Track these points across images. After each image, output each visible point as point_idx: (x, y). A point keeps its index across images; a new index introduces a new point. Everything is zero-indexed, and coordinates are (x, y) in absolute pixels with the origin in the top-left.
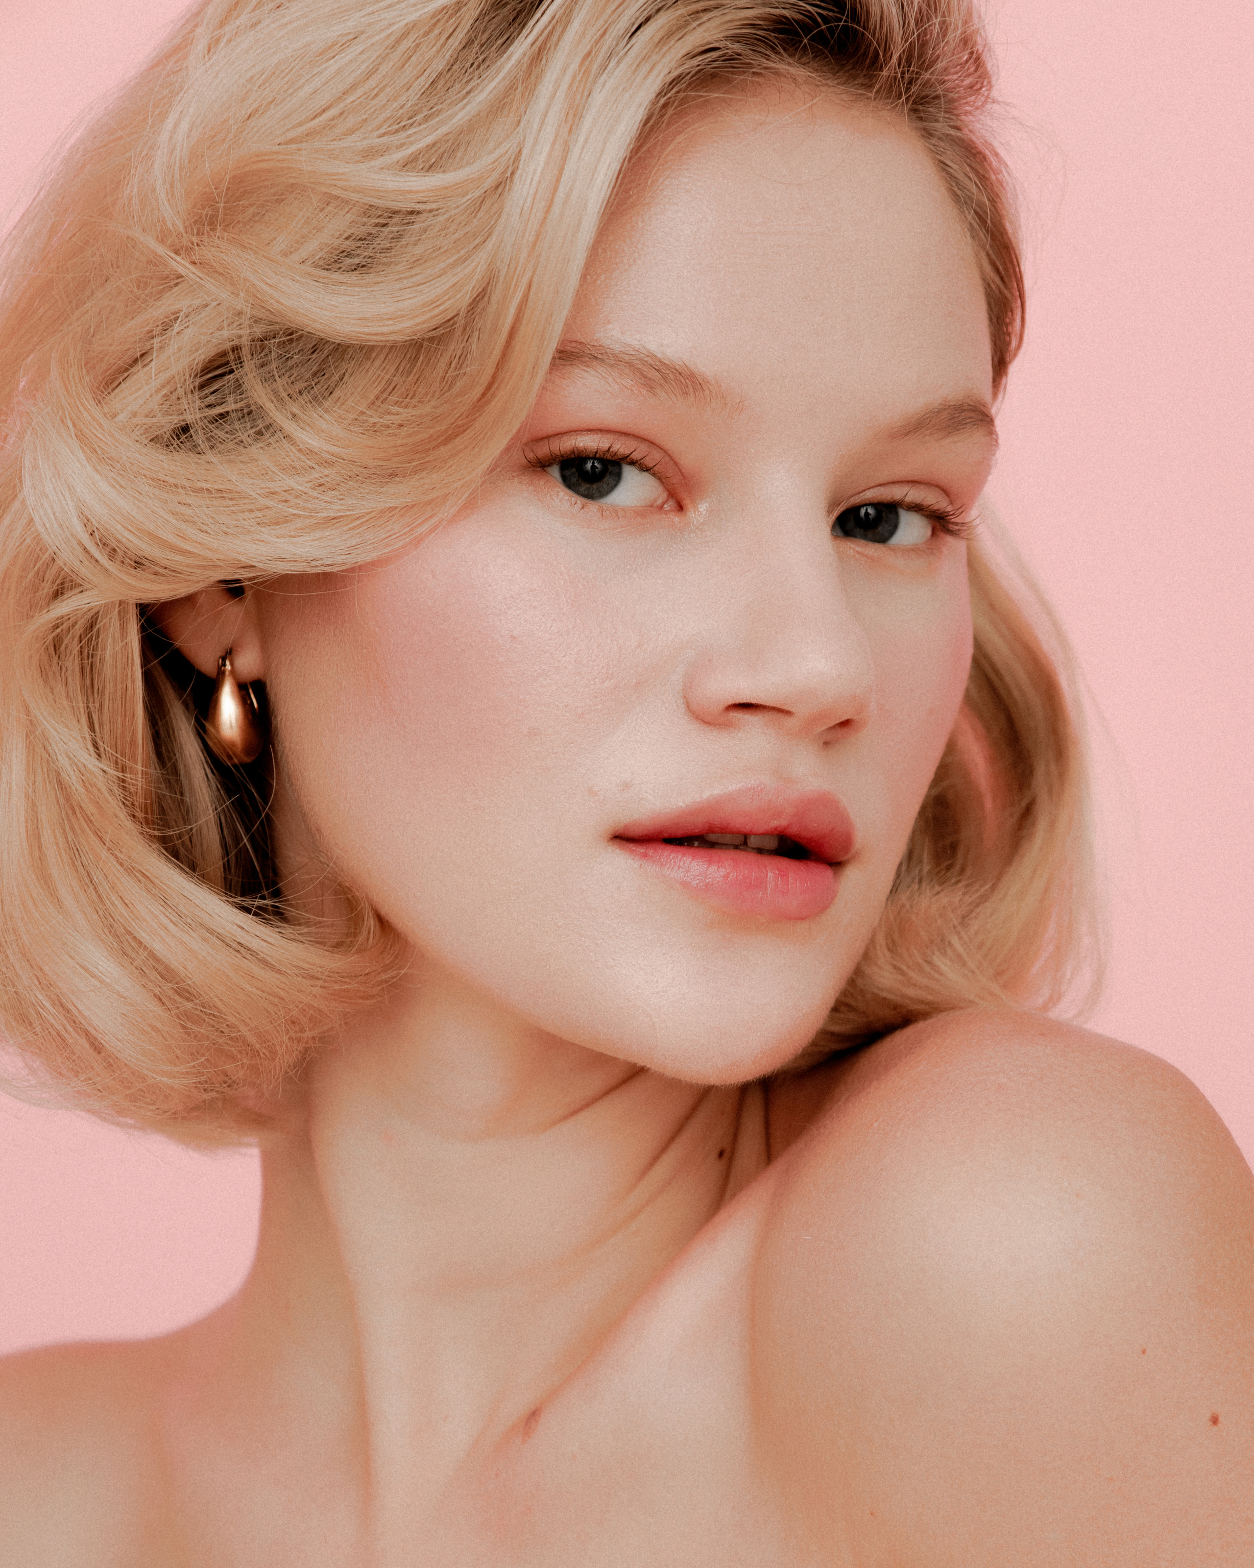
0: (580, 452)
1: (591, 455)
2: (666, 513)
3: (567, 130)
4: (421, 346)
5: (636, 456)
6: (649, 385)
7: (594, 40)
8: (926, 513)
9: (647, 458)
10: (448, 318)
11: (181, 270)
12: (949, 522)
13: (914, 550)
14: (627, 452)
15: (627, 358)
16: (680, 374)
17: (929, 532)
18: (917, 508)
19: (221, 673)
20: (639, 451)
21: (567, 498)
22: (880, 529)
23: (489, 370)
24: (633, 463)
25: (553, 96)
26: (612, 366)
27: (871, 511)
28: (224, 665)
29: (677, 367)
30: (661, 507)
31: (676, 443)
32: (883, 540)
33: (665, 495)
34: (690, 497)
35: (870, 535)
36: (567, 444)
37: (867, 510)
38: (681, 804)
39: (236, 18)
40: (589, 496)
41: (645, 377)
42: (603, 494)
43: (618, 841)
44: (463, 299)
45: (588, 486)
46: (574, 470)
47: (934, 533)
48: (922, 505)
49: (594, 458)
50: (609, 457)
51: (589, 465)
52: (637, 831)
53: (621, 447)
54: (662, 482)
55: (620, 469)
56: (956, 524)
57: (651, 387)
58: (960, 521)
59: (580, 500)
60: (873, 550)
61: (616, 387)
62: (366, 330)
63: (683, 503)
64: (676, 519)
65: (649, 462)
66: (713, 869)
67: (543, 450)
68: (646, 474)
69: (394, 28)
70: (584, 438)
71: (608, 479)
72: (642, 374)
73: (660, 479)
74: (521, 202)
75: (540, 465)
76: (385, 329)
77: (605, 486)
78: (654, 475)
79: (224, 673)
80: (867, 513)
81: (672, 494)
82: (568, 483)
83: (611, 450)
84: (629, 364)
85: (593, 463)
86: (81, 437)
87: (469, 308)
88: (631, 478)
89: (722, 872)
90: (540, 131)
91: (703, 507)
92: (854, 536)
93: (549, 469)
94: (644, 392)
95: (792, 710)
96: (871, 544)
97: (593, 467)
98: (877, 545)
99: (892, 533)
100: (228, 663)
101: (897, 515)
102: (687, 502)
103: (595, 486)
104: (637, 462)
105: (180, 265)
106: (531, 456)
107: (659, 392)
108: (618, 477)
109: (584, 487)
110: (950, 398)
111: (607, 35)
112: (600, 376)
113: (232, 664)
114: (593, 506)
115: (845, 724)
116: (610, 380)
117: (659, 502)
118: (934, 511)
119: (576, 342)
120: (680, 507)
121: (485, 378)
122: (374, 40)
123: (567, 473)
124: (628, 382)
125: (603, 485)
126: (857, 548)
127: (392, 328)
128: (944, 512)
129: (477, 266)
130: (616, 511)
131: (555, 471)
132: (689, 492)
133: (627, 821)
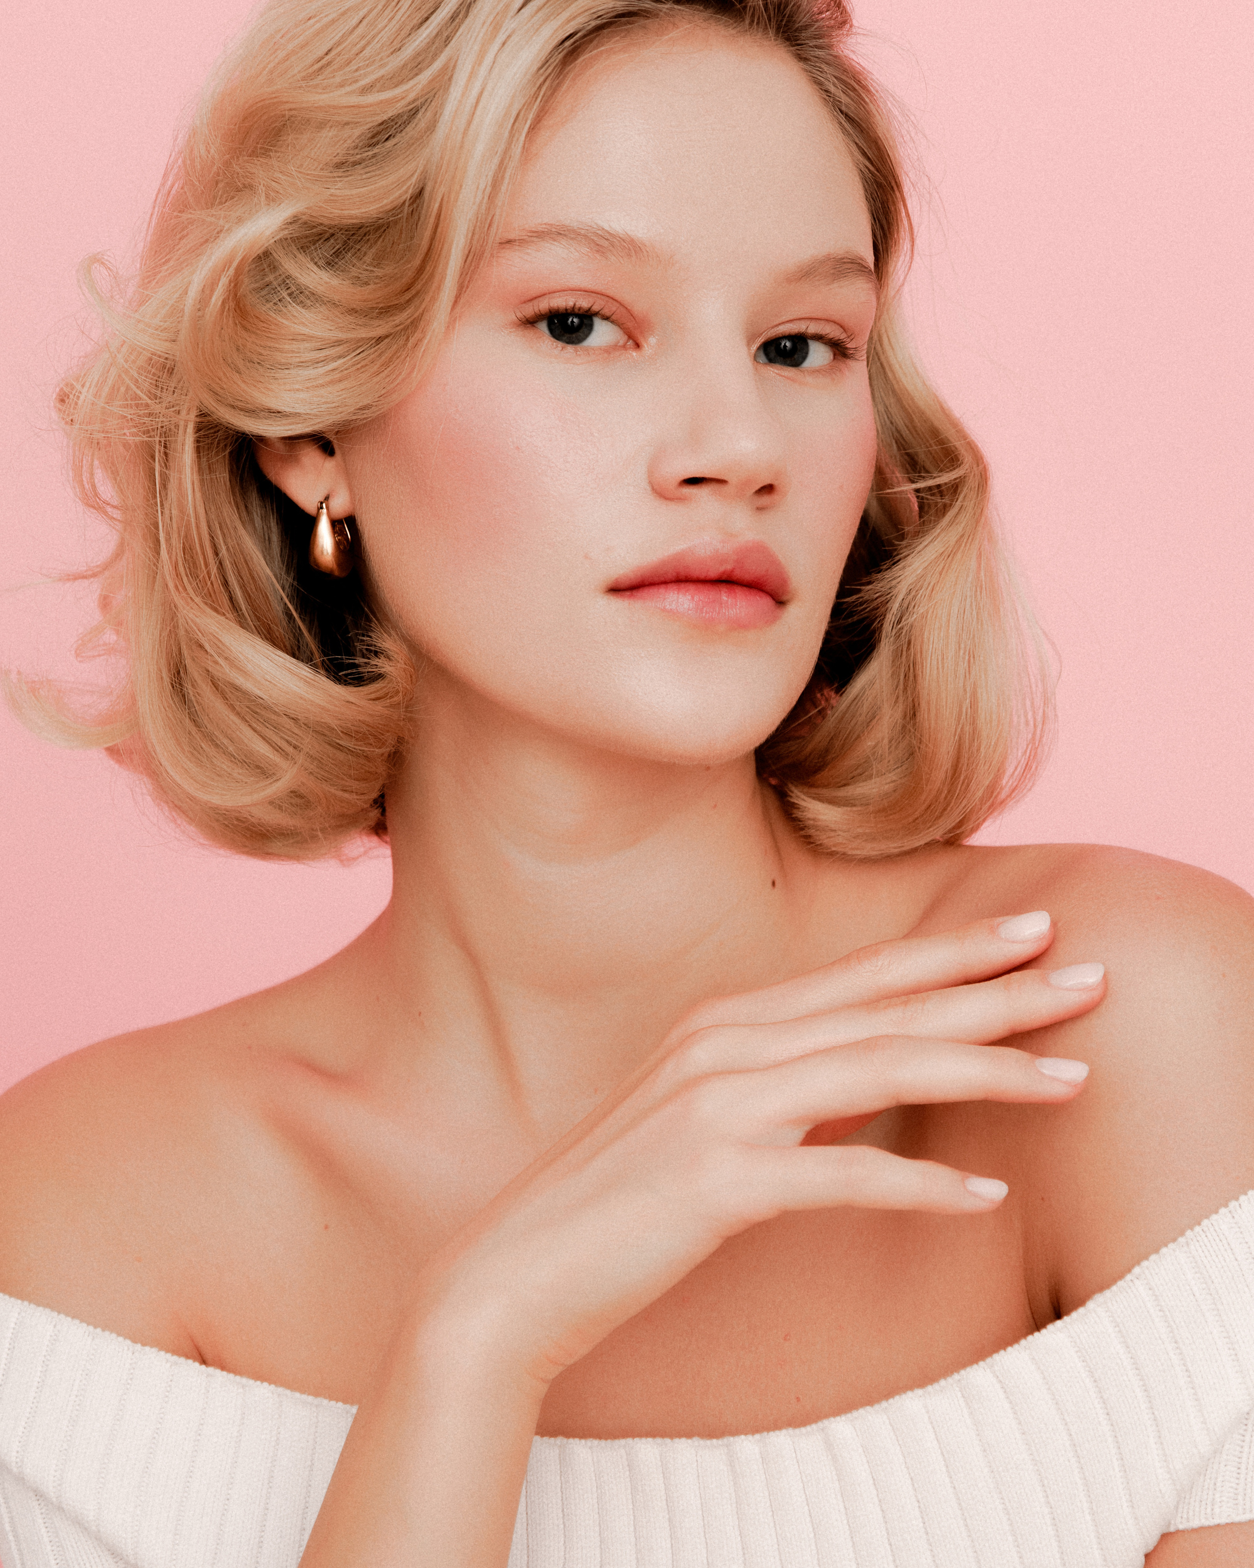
1: (566, 311)
2: (627, 350)
5: (597, 307)
6: (600, 249)
8: (827, 342)
9: (610, 311)
12: (846, 349)
13: (820, 371)
15: (583, 232)
16: (623, 240)
17: (831, 357)
18: (819, 338)
19: (319, 513)
20: (599, 303)
21: (551, 344)
22: (796, 356)
24: (606, 318)
26: (572, 239)
27: (788, 344)
28: (321, 507)
29: (621, 236)
30: (624, 346)
31: (627, 295)
32: (797, 364)
33: (626, 337)
34: (643, 336)
35: (787, 361)
36: (544, 305)
37: (784, 341)
38: (655, 559)
40: (570, 342)
41: (597, 245)
42: (579, 340)
43: (612, 592)
45: (568, 335)
46: (557, 324)
47: (835, 357)
48: (823, 336)
49: (570, 314)
50: (581, 311)
51: (568, 320)
52: (626, 583)
53: (584, 303)
54: (621, 327)
55: (592, 321)
56: (850, 348)
57: (603, 253)
58: (852, 346)
59: (562, 345)
60: (789, 372)
61: (577, 254)
63: (639, 341)
64: (635, 353)
65: (611, 314)
67: (529, 310)
68: (608, 322)
71: (584, 329)
72: (594, 243)
73: (619, 326)
75: (530, 322)
77: (582, 335)
78: (613, 322)
79: (321, 511)
80: (785, 343)
81: (630, 336)
82: (554, 334)
83: (579, 305)
84: (585, 236)
85: (571, 318)
88: (597, 322)
91: (652, 340)
92: (775, 363)
93: (538, 325)
95: (725, 478)
96: (785, 368)
97: (572, 320)
99: (804, 358)
100: (324, 505)
101: (807, 345)
102: (641, 340)
103: (574, 336)
104: (599, 312)
106: (519, 315)
107: (609, 257)
108: (590, 328)
109: (566, 336)
112: (565, 248)
113: (327, 506)
114: (570, 348)
115: (768, 489)
116: (572, 250)
117: (621, 343)
118: (833, 340)
119: (545, 224)
120: (638, 346)
123: (552, 327)
124: (585, 250)
125: (580, 334)
126: (777, 373)
128: (840, 340)
130: (587, 349)
131: (543, 326)
132: (642, 332)
133: (616, 576)
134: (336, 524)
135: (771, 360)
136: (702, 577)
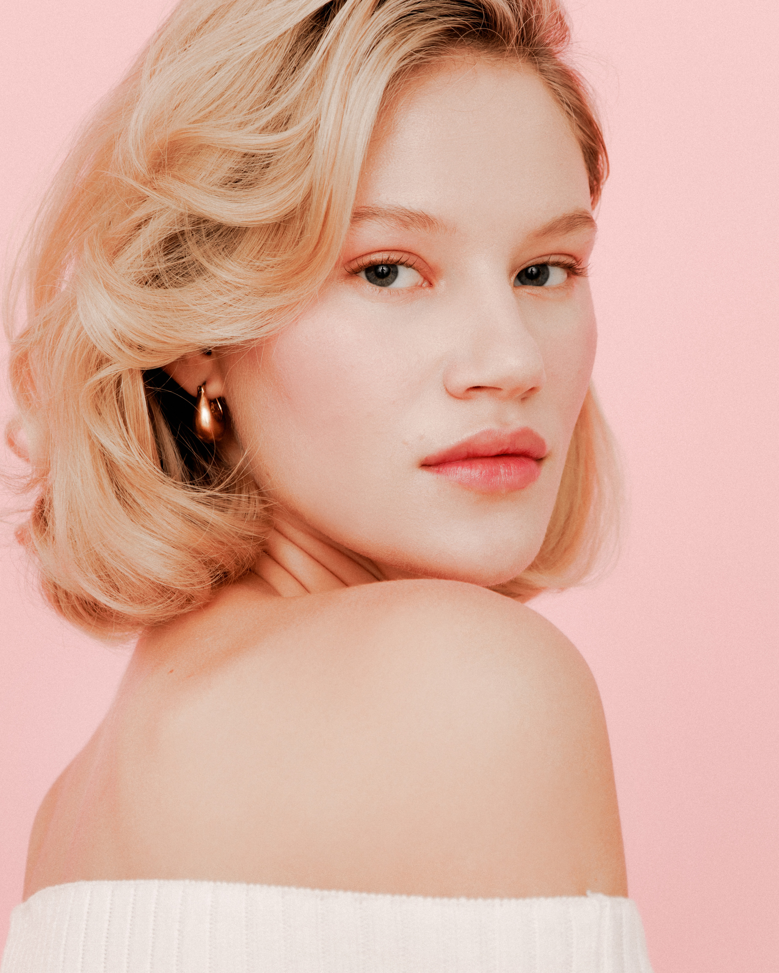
0: (374, 262)
1: (380, 263)
2: (424, 288)
3: (342, 106)
4: (280, 225)
5: (403, 260)
6: (406, 225)
7: (351, 57)
8: (562, 266)
9: (409, 260)
10: (292, 209)
11: (147, 193)
12: (575, 269)
13: (559, 287)
14: (398, 259)
15: (391, 212)
16: (421, 217)
17: (566, 276)
18: (557, 264)
19: (199, 394)
20: (404, 258)
21: (371, 288)
22: (540, 278)
23: (316, 236)
24: (402, 264)
25: (334, 88)
26: (384, 217)
27: (534, 270)
28: (201, 390)
29: (419, 215)
30: (421, 286)
31: (423, 252)
32: (541, 284)
33: (422, 279)
34: (435, 278)
35: (535, 282)
36: (366, 260)
37: (532, 269)
38: (452, 443)
39: (162, 58)
40: (382, 285)
41: (402, 221)
42: (388, 284)
43: (424, 466)
44: (298, 199)
45: (381, 280)
46: (372, 272)
47: (569, 276)
48: (559, 262)
49: (382, 265)
50: (389, 262)
51: (380, 269)
52: (433, 460)
53: (395, 257)
54: (419, 272)
55: (396, 268)
56: (579, 269)
58: (581, 268)
59: (378, 288)
60: (536, 290)
61: (388, 228)
62: (249, 220)
63: (432, 282)
64: (429, 291)
65: (410, 262)
66: (473, 471)
67: (355, 265)
68: (410, 269)
69: (246, 55)
70: (375, 255)
71: (391, 275)
72: (400, 219)
73: (418, 270)
74: (323, 147)
75: (354, 273)
76: (260, 218)
77: (390, 279)
78: (414, 268)
79: (201, 393)
80: (532, 271)
81: (426, 278)
82: (370, 280)
83: (390, 259)
84: (392, 215)
85: (383, 268)
86: (106, 286)
87: (302, 204)
88: (402, 270)
89: (478, 471)
90: (329, 107)
91: (442, 283)
92: (526, 285)
93: (359, 274)
94: (403, 229)
95: (501, 387)
96: (534, 287)
97: (383, 270)
98: (538, 288)
99: (546, 279)
100: (202, 389)
101: (547, 269)
102: (434, 281)
103: (384, 280)
104: (404, 262)
105: (147, 191)
106: (348, 269)
107: (411, 228)
108: (396, 273)
109: (379, 281)
110: (566, 213)
111: (358, 52)
112: (378, 223)
113: (205, 390)
114: (385, 290)
115: (532, 389)
116: (384, 225)
117: (420, 283)
118: (566, 264)
119: (364, 207)
120: (431, 284)
121: (314, 242)
122: (235, 63)
123: (369, 274)
124: (394, 225)
125: (389, 278)
126: (528, 290)
127: (264, 217)
128: (571, 264)
129: (304, 181)
130: (397, 291)
131: (363, 274)
132: (434, 276)
133: (426, 456)
134: (212, 402)
135: (523, 283)
136: (486, 454)
